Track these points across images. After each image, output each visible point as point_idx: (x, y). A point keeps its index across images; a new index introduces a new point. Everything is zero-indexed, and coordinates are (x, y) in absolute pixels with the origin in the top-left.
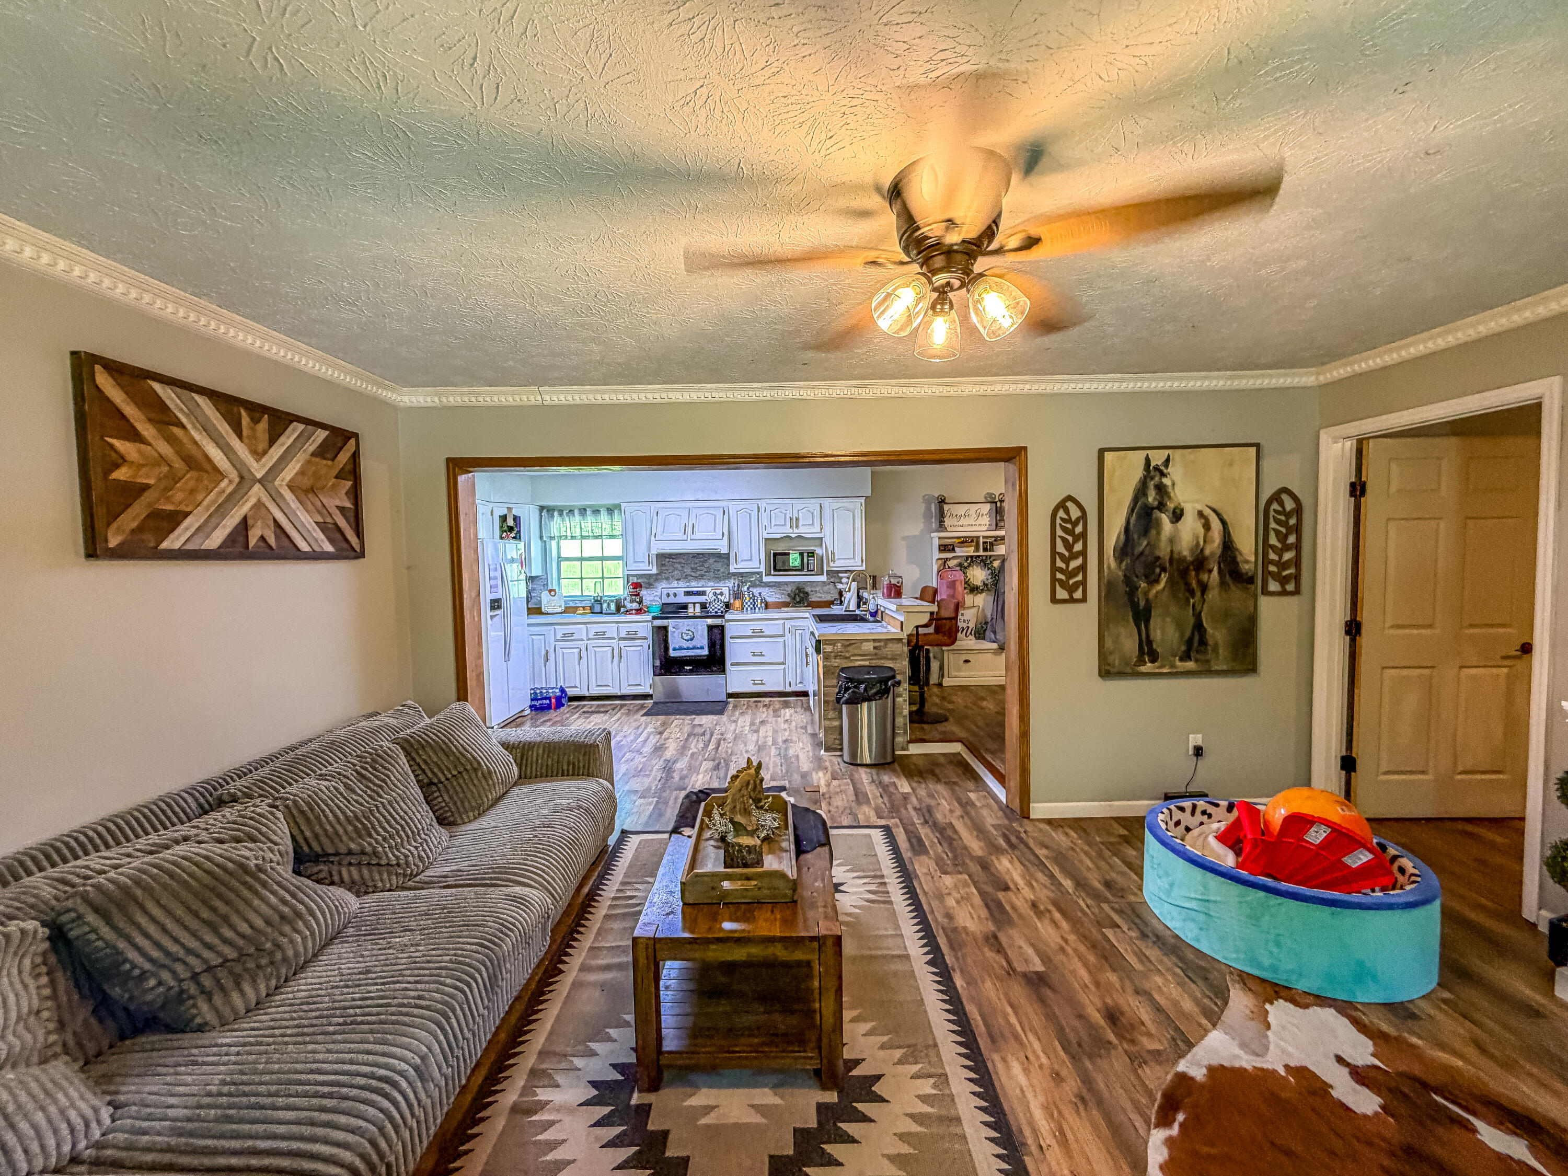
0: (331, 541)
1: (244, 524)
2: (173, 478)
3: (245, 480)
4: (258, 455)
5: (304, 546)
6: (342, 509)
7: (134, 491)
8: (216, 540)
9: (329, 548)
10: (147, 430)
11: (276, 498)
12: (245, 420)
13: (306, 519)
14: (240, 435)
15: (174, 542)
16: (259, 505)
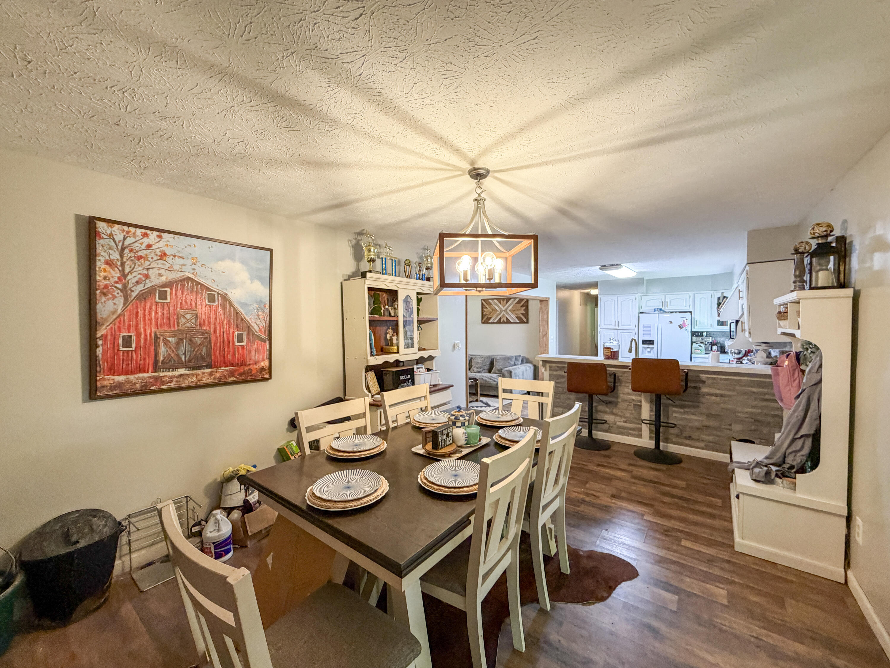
0: (518, 320)
1: (500, 318)
2: (491, 313)
3: (501, 311)
4: (504, 306)
5: (512, 321)
6: (522, 314)
7: (486, 315)
8: (496, 321)
9: (518, 321)
10: (487, 306)
11: (507, 313)
12: (502, 301)
13: (513, 316)
14: (500, 304)
15: (490, 321)
16: (503, 315)
